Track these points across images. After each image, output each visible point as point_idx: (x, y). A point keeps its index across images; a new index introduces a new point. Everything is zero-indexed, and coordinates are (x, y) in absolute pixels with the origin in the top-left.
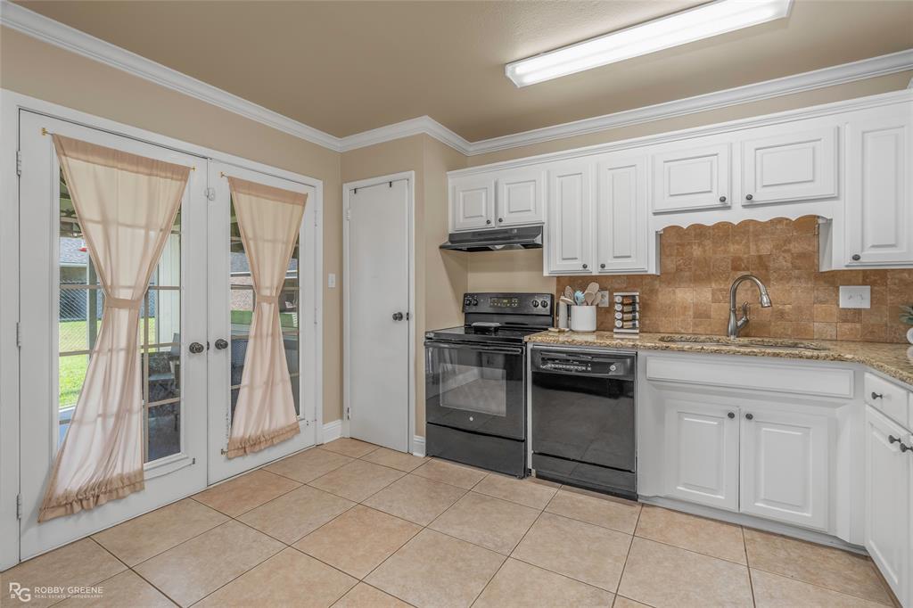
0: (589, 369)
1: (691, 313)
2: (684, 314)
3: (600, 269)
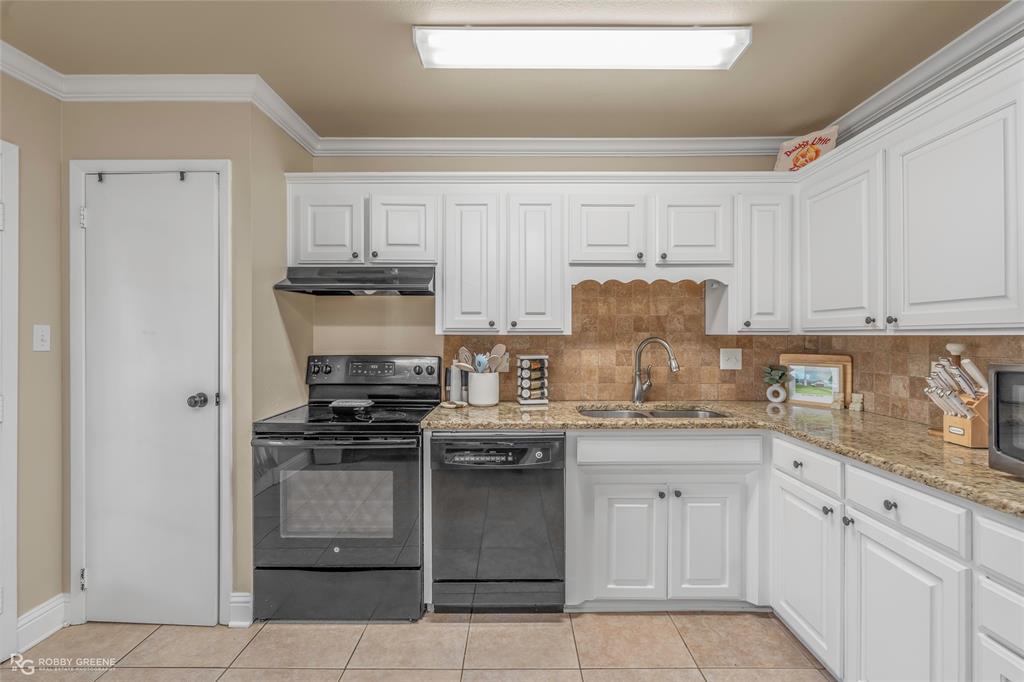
0: (510, 459)
1: (596, 377)
2: (589, 379)
3: (510, 326)
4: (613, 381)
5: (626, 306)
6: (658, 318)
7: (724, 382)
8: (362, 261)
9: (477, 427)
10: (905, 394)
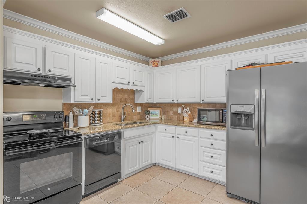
0: (109, 140)
1: (111, 116)
2: (109, 116)
4: (115, 116)
5: (118, 95)
6: (125, 98)
7: (138, 115)
8: (42, 73)
9: (100, 132)
10: (172, 115)
